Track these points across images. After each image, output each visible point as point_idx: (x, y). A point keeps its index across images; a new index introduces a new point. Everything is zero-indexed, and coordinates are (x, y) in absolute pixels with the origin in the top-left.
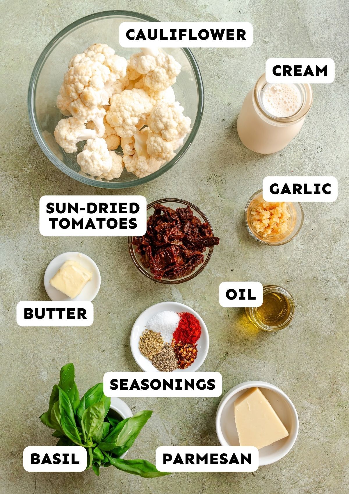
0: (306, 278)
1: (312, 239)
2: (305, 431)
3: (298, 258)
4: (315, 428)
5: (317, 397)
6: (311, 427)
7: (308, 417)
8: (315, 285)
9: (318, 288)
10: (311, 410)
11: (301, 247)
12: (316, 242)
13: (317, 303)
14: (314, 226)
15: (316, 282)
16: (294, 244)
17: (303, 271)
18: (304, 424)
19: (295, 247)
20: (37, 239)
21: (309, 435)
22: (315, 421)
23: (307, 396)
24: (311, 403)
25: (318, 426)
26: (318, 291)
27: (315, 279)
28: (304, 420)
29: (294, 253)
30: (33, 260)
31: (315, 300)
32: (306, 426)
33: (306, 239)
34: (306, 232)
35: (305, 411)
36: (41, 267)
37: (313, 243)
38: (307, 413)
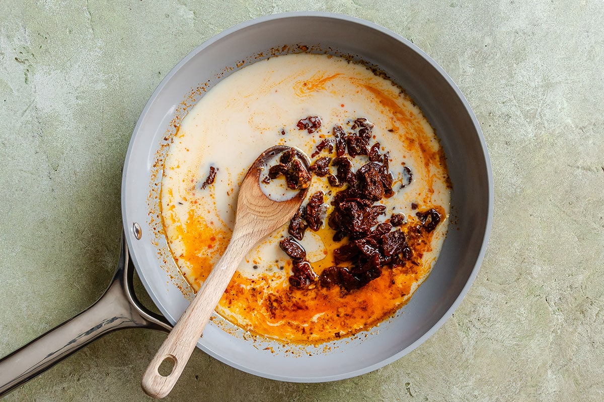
0: (478, 114)
1: (485, 59)
2: (482, 330)
3: (466, 86)
4: (497, 326)
5: (499, 281)
6: (492, 324)
7: (487, 310)
8: (491, 123)
9: (496, 127)
10: (491, 300)
11: (470, 71)
12: (491, 63)
13: (496, 149)
14: (488, 40)
15: (493, 119)
16: (461, 66)
17: (473, 104)
18: (482, 320)
19: (461, 71)
20: (95, 69)
21: (489, 336)
22: (496, 315)
23: (485, 281)
24: (491, 290)
25: (501, 323)
26: (495, 131)
27: (491, 115)
28: (481, 316)
29: (461, 79)
30: (90, 99)
31: (492, 144)
32: (485, 323)
33: (476, 60)
34: (477, 50)
35: (482, 301)
36: (102, 108)
37: (486, 65)
38: (485, 305)
